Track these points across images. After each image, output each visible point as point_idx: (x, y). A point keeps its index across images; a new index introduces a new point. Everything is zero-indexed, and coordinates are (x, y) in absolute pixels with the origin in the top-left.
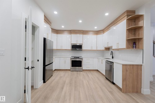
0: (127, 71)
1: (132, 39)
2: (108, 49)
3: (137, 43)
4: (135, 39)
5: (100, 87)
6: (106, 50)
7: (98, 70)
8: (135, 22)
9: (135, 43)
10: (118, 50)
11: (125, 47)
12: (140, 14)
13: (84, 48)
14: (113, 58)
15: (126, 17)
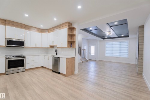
0: (68, 62)
1: (70, 42)
2: (52, 47)
3: (73, 44)
4: (72, 42)
5: (51, 79)
6: (51, 48)
7: (43, 67)
8: (71, 30)
9: (71, 44)
10: (61, 48)
11: (67, 46)
12: (75, 27)
13: (26, 45)
14: (57, 54)
15: (67, 26)
